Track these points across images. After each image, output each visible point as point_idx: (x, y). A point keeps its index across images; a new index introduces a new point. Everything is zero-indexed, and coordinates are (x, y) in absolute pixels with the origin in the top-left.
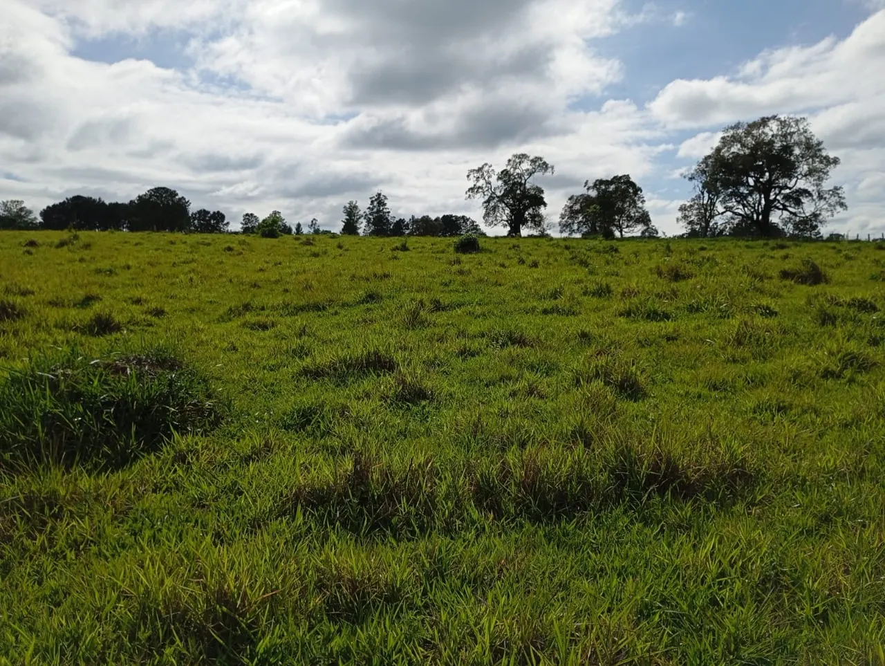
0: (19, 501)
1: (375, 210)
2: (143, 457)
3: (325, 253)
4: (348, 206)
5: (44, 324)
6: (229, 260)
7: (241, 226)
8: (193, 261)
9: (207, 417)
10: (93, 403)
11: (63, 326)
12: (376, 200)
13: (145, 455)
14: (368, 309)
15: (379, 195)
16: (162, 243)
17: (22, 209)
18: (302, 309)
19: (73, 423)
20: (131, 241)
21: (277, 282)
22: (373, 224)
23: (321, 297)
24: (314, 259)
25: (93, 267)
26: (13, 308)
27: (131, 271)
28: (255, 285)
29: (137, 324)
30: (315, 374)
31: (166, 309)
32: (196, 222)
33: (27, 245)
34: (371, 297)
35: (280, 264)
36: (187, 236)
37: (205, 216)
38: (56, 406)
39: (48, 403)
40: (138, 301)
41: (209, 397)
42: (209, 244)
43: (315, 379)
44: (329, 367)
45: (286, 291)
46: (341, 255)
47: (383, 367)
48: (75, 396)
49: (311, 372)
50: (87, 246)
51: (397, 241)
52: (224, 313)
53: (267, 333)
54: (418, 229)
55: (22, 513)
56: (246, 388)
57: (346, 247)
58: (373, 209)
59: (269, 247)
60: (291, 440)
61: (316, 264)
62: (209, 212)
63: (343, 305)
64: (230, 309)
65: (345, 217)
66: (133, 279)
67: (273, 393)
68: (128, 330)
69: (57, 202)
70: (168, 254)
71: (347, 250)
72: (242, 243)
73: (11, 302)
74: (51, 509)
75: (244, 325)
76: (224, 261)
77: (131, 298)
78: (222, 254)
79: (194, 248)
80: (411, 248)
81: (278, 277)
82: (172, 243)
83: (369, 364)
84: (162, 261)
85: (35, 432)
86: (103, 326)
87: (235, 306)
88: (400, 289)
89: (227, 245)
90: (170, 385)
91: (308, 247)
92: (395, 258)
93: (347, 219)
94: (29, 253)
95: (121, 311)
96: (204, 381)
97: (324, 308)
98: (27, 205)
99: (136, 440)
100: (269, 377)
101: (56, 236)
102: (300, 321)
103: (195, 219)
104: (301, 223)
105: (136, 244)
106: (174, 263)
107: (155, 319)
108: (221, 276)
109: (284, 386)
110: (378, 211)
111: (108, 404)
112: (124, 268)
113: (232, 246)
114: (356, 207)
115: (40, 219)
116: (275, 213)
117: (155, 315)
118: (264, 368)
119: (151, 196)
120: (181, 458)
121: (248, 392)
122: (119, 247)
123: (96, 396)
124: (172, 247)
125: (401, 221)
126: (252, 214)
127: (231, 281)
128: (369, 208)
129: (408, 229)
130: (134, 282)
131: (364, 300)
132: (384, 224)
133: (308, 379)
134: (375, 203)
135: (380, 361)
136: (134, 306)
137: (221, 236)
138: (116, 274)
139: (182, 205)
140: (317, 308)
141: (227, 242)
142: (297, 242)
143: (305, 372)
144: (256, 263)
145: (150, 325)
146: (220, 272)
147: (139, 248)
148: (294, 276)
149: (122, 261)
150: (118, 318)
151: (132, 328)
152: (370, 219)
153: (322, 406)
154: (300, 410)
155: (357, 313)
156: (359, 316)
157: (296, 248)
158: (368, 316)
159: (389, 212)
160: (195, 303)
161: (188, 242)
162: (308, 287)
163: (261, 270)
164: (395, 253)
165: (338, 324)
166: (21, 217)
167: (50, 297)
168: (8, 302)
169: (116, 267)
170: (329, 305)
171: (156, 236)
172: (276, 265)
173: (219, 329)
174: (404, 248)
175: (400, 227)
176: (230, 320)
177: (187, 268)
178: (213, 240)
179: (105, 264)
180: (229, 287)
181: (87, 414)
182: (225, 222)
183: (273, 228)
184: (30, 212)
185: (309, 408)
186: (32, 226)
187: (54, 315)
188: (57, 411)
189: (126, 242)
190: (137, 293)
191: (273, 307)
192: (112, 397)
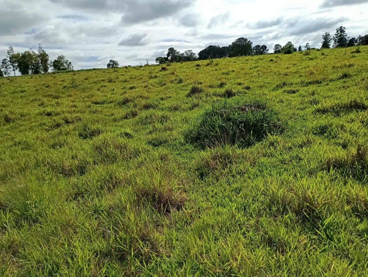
0: (218, 156)
1: (339, 35)
2: (256, 143)
3: (316, 58)
4: (324, 35)
5: (209, 94)
6: (273, 65)
7: (274, 50)
8: (258, 66)
9: (278, 129)
10: (236, 122)
11: (215, 95)
12: (339, 30)
13: (257, 142)
14: (344, 82)
15: (341, 27)
16: (244, 61)
17: (192, 53)
18: (310, 83)
19: (229, 129)
20: (232, 61)
21: (296, 72)
22: (338, 42)
23: (319, 77)
24: (311, 61)
25: (221, 72)
26: (198, 89)
27: (235, 72)
28: (286, 75)
29: (240, 93)
30: (324, 111)
31: (251, 87)
32: (255, 51)
33: (196, 66)
34: (345, 76)
35: (296, 64)
36: (253, 57)
37: (258, 48)
38: (223, 123)
39: (220, 122)
40: (240, 84)
41: (278, 120)
42: (262, 59)
43: (324, 114)
44: (330, 108)
45: (301, 76)
46: (324, 58)
47: (359, 108)
48: (229, 120)
49: (321, 110)
50: (217, 65)
51: (354, 49)
52: (275, 87)
53: (296, 94)
54: (362, 42)
55: (219, 160)
56: (291, 118)
57: (326, 54)
58: (338, 35)
59: (289, 58)
60: (318, 139)
61: (312, 63)
62: (260, 46)
63: (330, 81)
64: (277, 85)
65: (323, 40)
66: (236, 75)
67: (304, 119)
68: (238, 95)
69: (203, 49)
70: (247, 65)
71: (327, 55)
72: (277, 57)
73: (197, 86)
74: (228, 160)
75: (284, 91)
76: (271, 65)
77: (237, 83)
78: (269, 63)
79: (257, 61)
80: (361, 51)
81: (296, 70)
82: (248, 60)
83: (351, 107)
84: (245, 68)
85: (217, 132)
86: (229, 94)
87: (279, 84)
88: (360, 71)
89: (270, 59)
90: (264, 115)
91: (308, 56)
92: (354, 57)
93: (324, 41)
94: (198, 69)
95: (234, 88)
96: (276, 114)
97: (321, 82)
98: (194, 52)
99: (253, 136)
100: (301, 113)
101: (206, 62)
102: (311, 88)
103: (254, 49)
104: (301, 46)
105: (234, 62)
106: (250, 68)
107: (247, 91)
108: (270, 72)
109: (309, 116)
110: (341, 35)
111: (241, 122)
112: (232, 71)
113: (272, 59)
114: (329, 35)
115: (198, 56)
116: (289, 43)
117: (247, 89)
118: (298, 109)
119: (237, 42)
120: (272, 144)
121: (292, 119)
122: (228, 64)
123: (236, 120)
124: (248, 62)
125: (353, 39)
126: (278, 45)
127: (275, 73)
128: (336, 34)
129: (357, 42)
130: (237, 77)
131: (341, 77)
132: (344, 41)
133: (320, 114)
134: (339, 32)
135: (357, 105)
136: (239, 86)
137: (266, 55)
138: (230, 74)
139: (249, 44)
140: (318, 82)
141: (270, 58)
142: (301, 54)
143: (318, 111)
144: (285, 65)
145: (246, 93)
146: (270, 70)
147: (235, 63)
148: (304, 69)
149: (231, 69)
150: (234, 91)
151: (239, 94)
152: (336, 40)
153: (331, 125)
154: (320, 127)
155: (340, 83)
156: (340, 85)
157: (301, 57)
158: (346, 85)
159: (346, 35)
160: (262, 84)
161: (254, 59)
162: (312, 73)
163: (287, 68)
164: (354, 54)
165: (329, 89)
166: (192, 56)
167: (209, 84)
168: (196, 87)
169: (229, 72)
170: (323, 81)
171: (240, 58)
172: (294, 65)
173: (274, 93)
174: (358, 51)
175: (352, 42)
176: (277, 90)
177: (256, 70)
178: (264, 57)
179: (225, 71)
180: (275, 76)
181: (234, 126)
182: (267, 49)
183: (289, 49)
184: (194, 54)
185: (324, 126)
186: (195, 59)
187: (211, 91)
188: (224, 125)
189: (230, 62)
190: (239, 81)
191: (296, 83)
192: (242, 120)
